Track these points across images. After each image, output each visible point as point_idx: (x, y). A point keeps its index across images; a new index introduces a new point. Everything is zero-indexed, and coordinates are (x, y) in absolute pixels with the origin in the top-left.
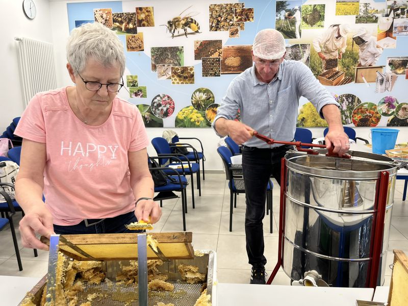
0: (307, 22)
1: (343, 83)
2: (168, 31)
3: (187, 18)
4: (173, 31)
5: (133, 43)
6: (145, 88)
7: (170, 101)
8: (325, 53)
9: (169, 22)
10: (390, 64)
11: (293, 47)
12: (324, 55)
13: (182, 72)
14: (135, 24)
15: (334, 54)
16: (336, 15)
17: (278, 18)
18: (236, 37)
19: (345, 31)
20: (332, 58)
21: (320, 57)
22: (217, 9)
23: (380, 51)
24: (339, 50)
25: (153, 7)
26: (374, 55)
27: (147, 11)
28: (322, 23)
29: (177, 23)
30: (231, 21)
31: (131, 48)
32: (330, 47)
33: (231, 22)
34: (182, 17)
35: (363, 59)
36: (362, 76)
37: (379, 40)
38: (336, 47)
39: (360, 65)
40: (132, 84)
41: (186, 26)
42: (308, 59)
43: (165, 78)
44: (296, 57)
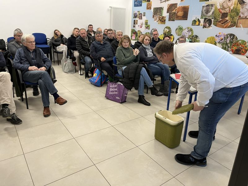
1: (229, 27)
5: (148, 6)
6: (150, 25)
8: (222, 9)
11: (206, 6)
13: (162, 19)
15: (226, 10)
18: (183, 2)
20: (225, 12)
21: (219, 11)
24: (229, 7)
35: (242, 13)
36: (240, 24)
39: (240, 17)
40: (146, 24)
42: (213, 12)
43: (156, 21)
44: (207, 12)
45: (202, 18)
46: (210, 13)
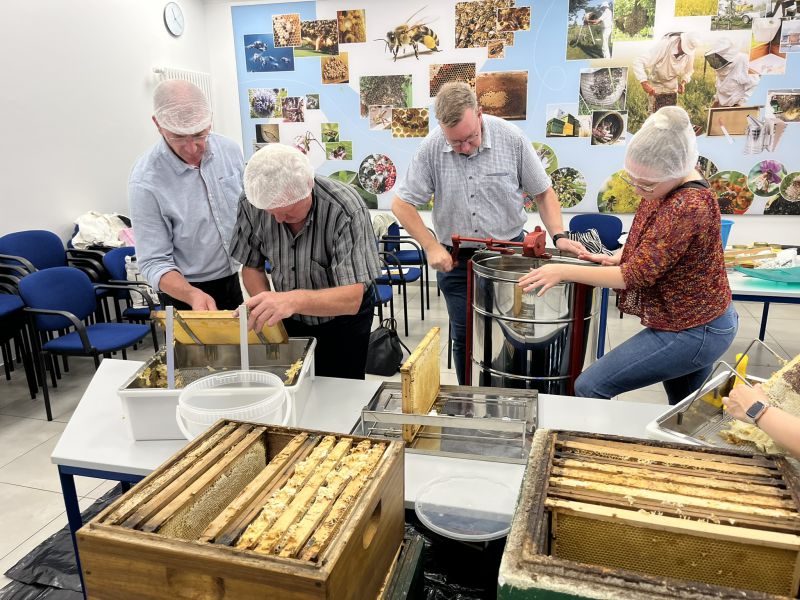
0: (623, 29)
2: (388, 48)
3: (418, 27)
4: (395, 49)
5: (331, 71)
6: (350, 144)
7: (389, 167)
8: (655, 82)
9: (389, 35)
10: (773, 103)
11: (597, 73)
12: (652, 87)
13: (409, 118)
14: (335, 39)
15: (670, 85)
16: (676, 15)
17: (572, 23)
18: (498, 58)
19: (692, 45)
20: (667, 91)
21: (646, 90)
22: (468, 11)
23: (755, 80)
24: (679, 77)
25: (364, 10)
26: (743, 86)
27: (355, 17)
28: (650, 30)
29: (402, 35)
30: (491, 29)
31: (328, 79)
32: (664, 72)
33: (491, 33)
34: (411, 24)
35: (723, 94)
36: (721, 124)
37: (753, 58)
38: (674, 73)
39: (717, 104)
40: (329, 138)
41: (416, 40)
42: (623, 94)
43: (381, 127)
44: (602, 91)
45: (583, 111)
46: (614, 97)
